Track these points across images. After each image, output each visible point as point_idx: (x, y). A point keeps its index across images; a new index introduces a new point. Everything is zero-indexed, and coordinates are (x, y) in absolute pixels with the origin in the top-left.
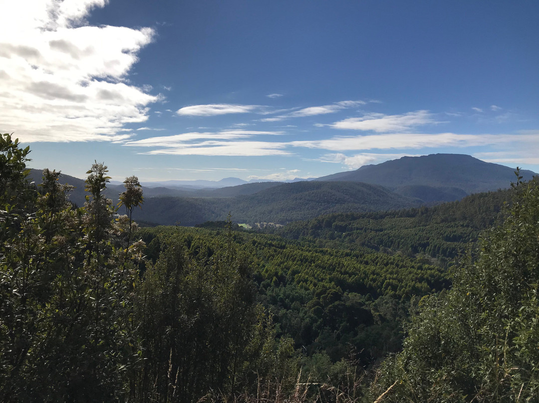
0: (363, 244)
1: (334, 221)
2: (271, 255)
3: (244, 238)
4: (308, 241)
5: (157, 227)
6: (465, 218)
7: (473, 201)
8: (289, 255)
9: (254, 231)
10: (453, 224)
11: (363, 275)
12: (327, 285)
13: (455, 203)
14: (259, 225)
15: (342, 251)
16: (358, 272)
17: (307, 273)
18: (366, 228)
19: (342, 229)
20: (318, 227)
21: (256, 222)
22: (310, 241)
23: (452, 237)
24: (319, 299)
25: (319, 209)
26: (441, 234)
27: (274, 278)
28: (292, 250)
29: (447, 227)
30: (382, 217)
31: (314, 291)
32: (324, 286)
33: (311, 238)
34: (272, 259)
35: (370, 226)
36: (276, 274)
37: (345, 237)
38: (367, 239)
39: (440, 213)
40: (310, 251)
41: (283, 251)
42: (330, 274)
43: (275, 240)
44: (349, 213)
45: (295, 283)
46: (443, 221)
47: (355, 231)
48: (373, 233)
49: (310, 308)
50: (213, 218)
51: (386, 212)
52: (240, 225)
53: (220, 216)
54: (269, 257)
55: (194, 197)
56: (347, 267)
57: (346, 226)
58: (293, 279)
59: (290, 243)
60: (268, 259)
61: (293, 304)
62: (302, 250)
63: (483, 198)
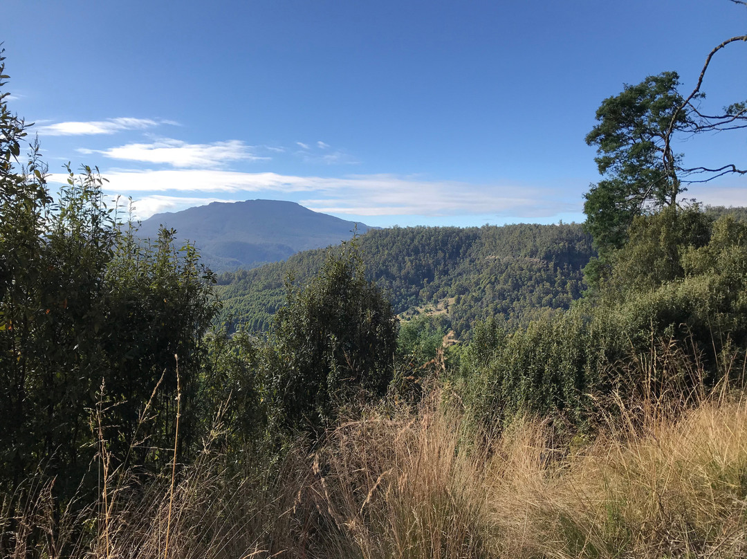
7: (300, 260)
10: (277, 290)
13: (279, 263)
26: (264, 305)
29: (271, 295)
39: (263, 278)
46: (265, 288)
63: (311, 257)
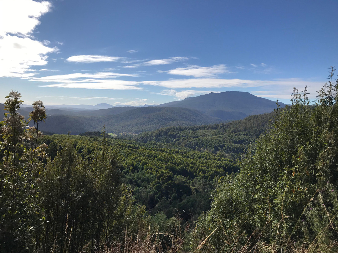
0: (186, 146)
1: (169, 132)
2: (129, 153)
3: (112, 143)
4: (153, 144)
5: (53, 135)
6: (245, 130)
7: (250, 119)
8: (140, 153)
9: (118, 138)
10: (238, 133)
11: (186, 165)
12: (164, 171)
13: (240, 120)
14: (121, 134)
15: (173, 150)
16: (183, 163)
17: (152, 164)
18: (188, 136)
19: (174, 136)
20: (159, 135)
21: (120, 132)
22: (154, 144)
23: (238, 141)
24: (159, 180)
25: (159, 124)
26: (232, 139)
27: (131, 168)
28: (143, 150)
29: (235, 135)
30: (197, 129)
31: (156, 175)
32: (162, 172)
33: (155, 142)
34: (130, 156)
35: (190, 135)
36: (132, 165)
37: (175, 142)
38: (188, 142)
39: (231, 127)
40: (154, 150)
41: (137, 151)
42: (166, 164)
43: (132, 143)
44: (178, 127)
45: (144, 170)
46: (232, 132)
47: (181, 138)
48: (192, 139)
49: (154, 185)
50: (91, 130)
51: (200, 126)
52: (109, 134)
53: (96, 128)
54: (128, 154)
55: (78, 116)
56: (176, 160)
57: (176, 134)
58: (143, 168)
59: (141, 145)
60: (127, 156)
61: (143, 183)
62: (149, 150)
63: (255, 118)
